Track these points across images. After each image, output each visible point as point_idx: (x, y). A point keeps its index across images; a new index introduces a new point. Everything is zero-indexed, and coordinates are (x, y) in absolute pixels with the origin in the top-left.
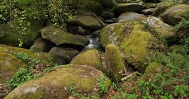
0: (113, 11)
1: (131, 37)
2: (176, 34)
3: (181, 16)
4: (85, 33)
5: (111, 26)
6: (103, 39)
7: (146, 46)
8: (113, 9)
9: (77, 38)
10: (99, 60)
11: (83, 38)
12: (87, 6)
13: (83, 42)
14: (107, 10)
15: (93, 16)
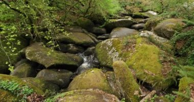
0: (105, 27)
1: (137, 52)
2: (174, 46)
3: (173, 29)
4: (78, 51)
5: (107, 41)
6: (100, 56)
7: (158, 60)
8: (104, 25)
9: (68, 57)
10: (106, 81)
11: (76, 57)
12: (75, 23)
13: (76, 61)
14: (98, 27)
15: (83, 32)
